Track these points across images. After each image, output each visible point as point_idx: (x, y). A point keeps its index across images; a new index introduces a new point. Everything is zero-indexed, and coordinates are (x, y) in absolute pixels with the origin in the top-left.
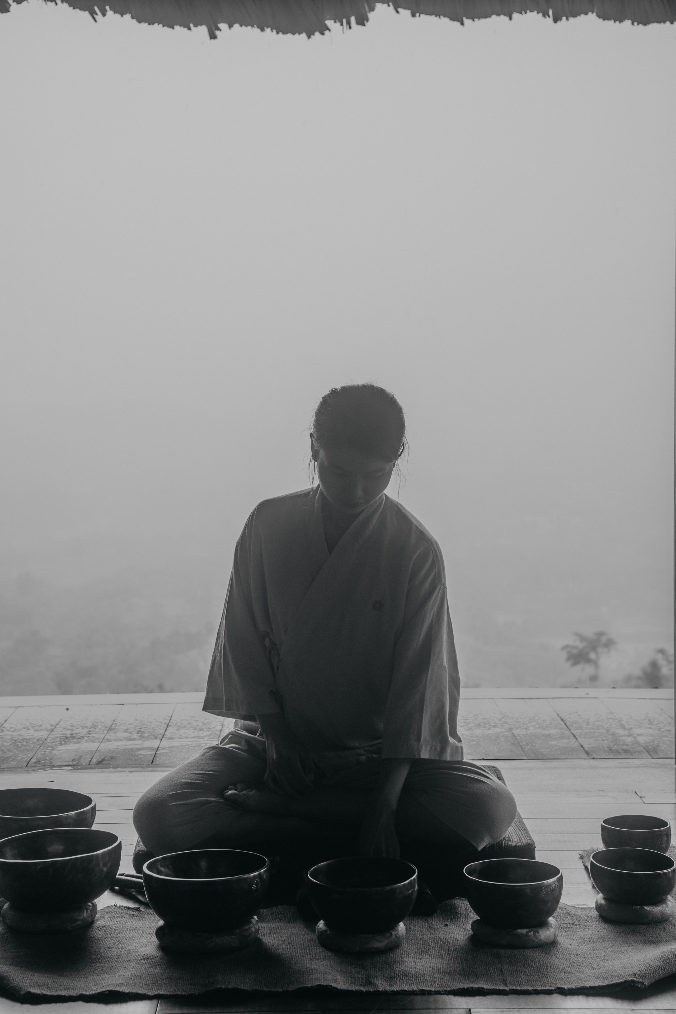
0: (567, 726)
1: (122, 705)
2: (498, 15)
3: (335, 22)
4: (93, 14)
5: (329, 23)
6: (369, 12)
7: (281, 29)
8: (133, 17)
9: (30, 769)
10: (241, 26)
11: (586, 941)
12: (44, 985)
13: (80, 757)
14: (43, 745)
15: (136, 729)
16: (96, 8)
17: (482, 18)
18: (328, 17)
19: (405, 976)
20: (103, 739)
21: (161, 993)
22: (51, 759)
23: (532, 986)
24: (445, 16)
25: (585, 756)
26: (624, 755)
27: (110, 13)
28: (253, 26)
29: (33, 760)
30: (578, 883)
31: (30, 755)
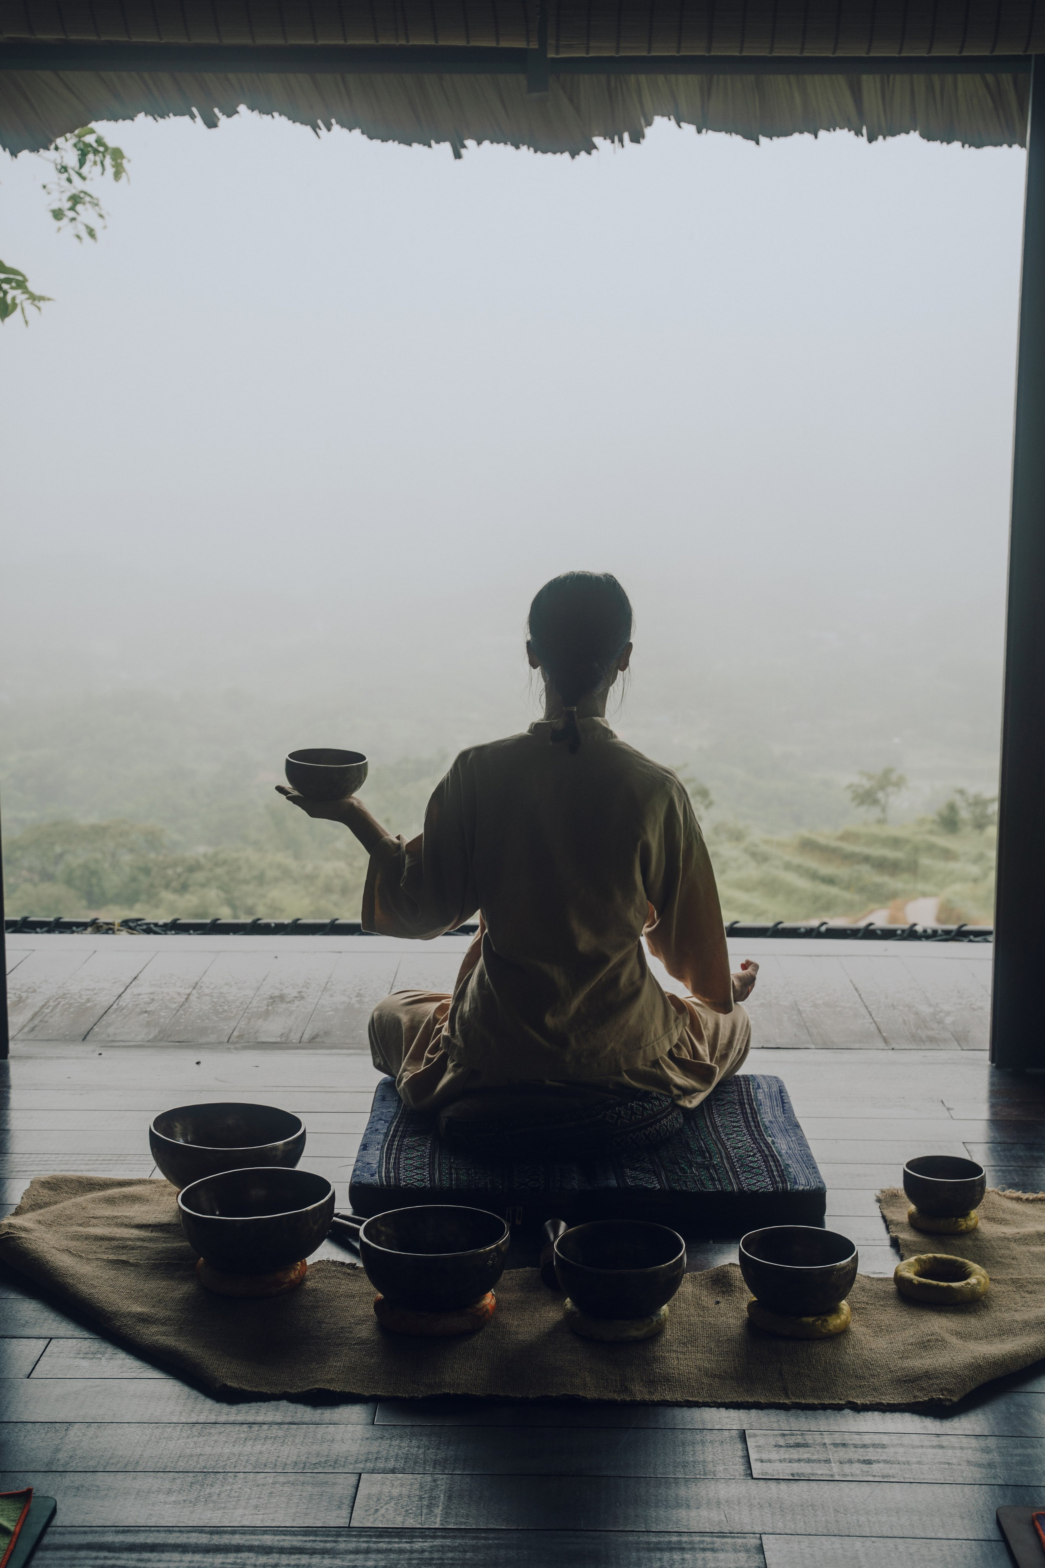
0: (861, 998)
1: (339, 954)
2: (801, 132)
3: (605, 139)
4: (315, 127)
5: (598, 140)
6: (646, 127)
7: (540, 147)
8: (363, 133)
9: (232, 1047)
10: (492, 143)
11: (883, 1329)
12: (243, 1377)
13: (290, 1031)
14: (247, 1011)
15: (354, 991)
16: (320, 122)
17: (782, 136)
18: (597, 133)
19: (667, 1380)
20: (316, 1005)
21: (379, 1393)
22: (256, 1033)
23: (819, 1398)
24: (737, 133)
25: (882, 1045)
26: (928, 1046)
27: (336, 128)
28: (506, 144)
29: (236, 1033)
30: (874, 1240)
31: (233, 1024)
